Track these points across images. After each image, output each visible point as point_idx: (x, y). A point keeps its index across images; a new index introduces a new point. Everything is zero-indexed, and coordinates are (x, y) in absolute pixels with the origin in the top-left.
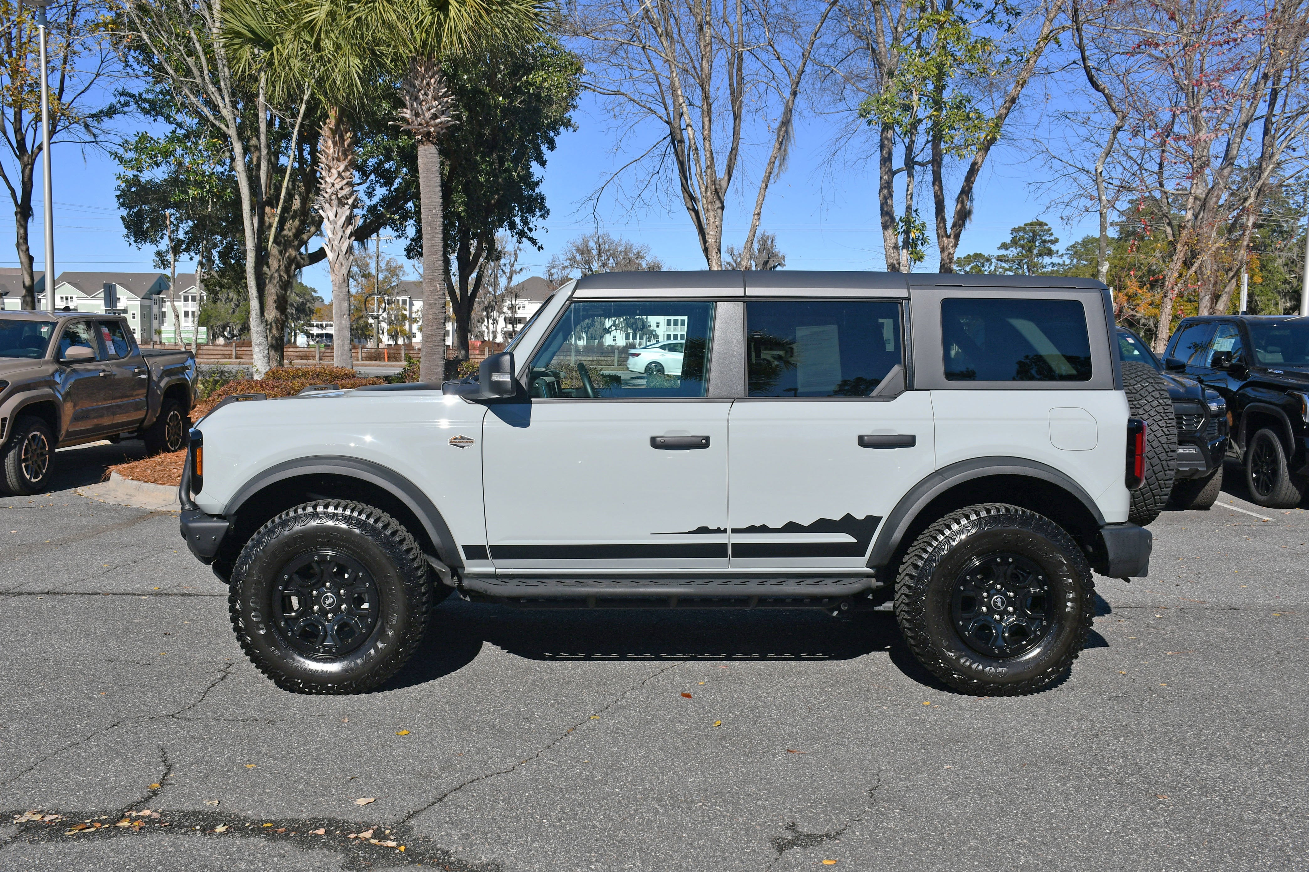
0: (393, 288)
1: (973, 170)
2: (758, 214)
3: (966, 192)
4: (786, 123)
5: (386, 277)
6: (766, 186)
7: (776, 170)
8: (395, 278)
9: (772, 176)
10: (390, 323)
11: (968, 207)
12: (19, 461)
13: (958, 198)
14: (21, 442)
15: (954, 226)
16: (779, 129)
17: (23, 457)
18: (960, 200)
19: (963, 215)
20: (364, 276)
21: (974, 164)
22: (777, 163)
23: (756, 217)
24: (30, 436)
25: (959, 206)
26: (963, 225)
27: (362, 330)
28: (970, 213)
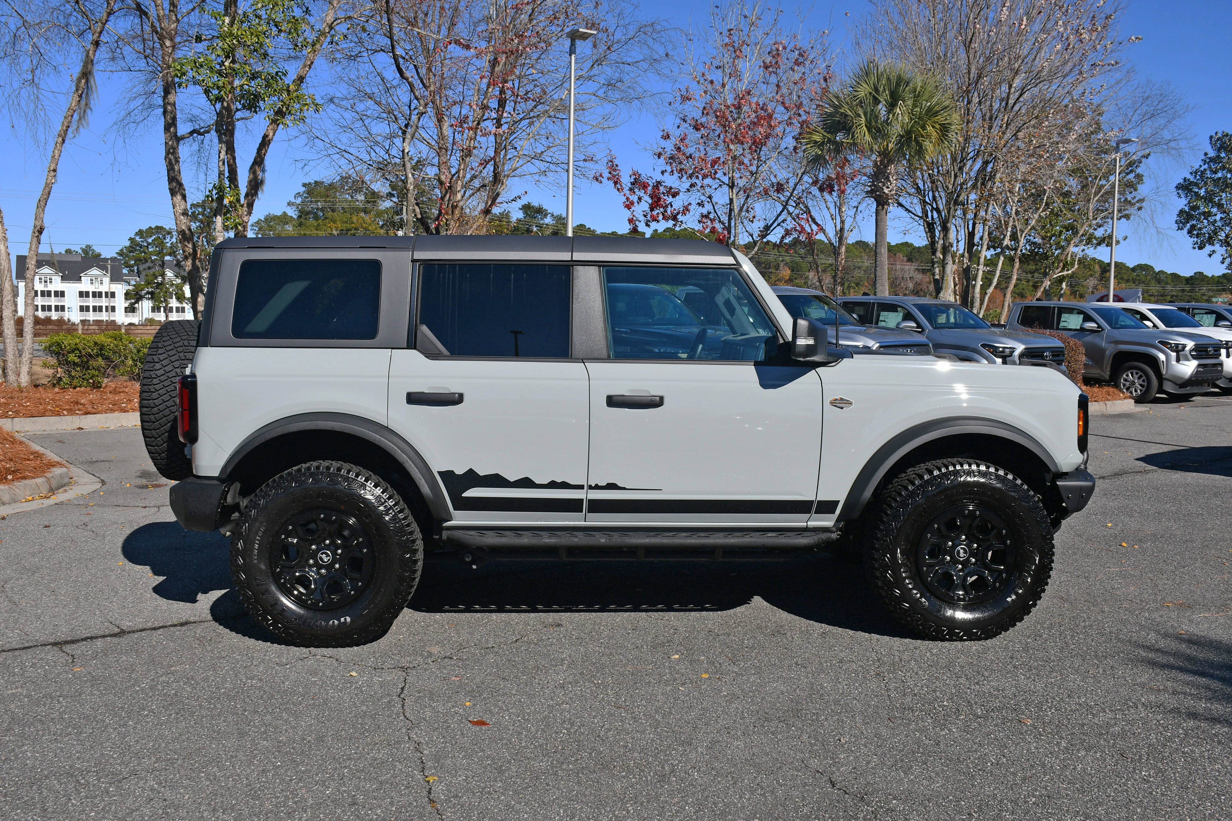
1: (265, 143)
2: (54, 171)
3: (259, 162)
4: (86, 74)
6: (64, 141)
7: (74, 126)
9: (70, 130)
11: (260, 177)
13: (251, 168)
15: (247, 195)
16: (79, 80)
18: (252, 170)
19: (255, 185)
21: (265, 137)
22: (76, 116)
23: (52, 173)
25: (251, 176)
26: (256, 194)
28: (262, 182)
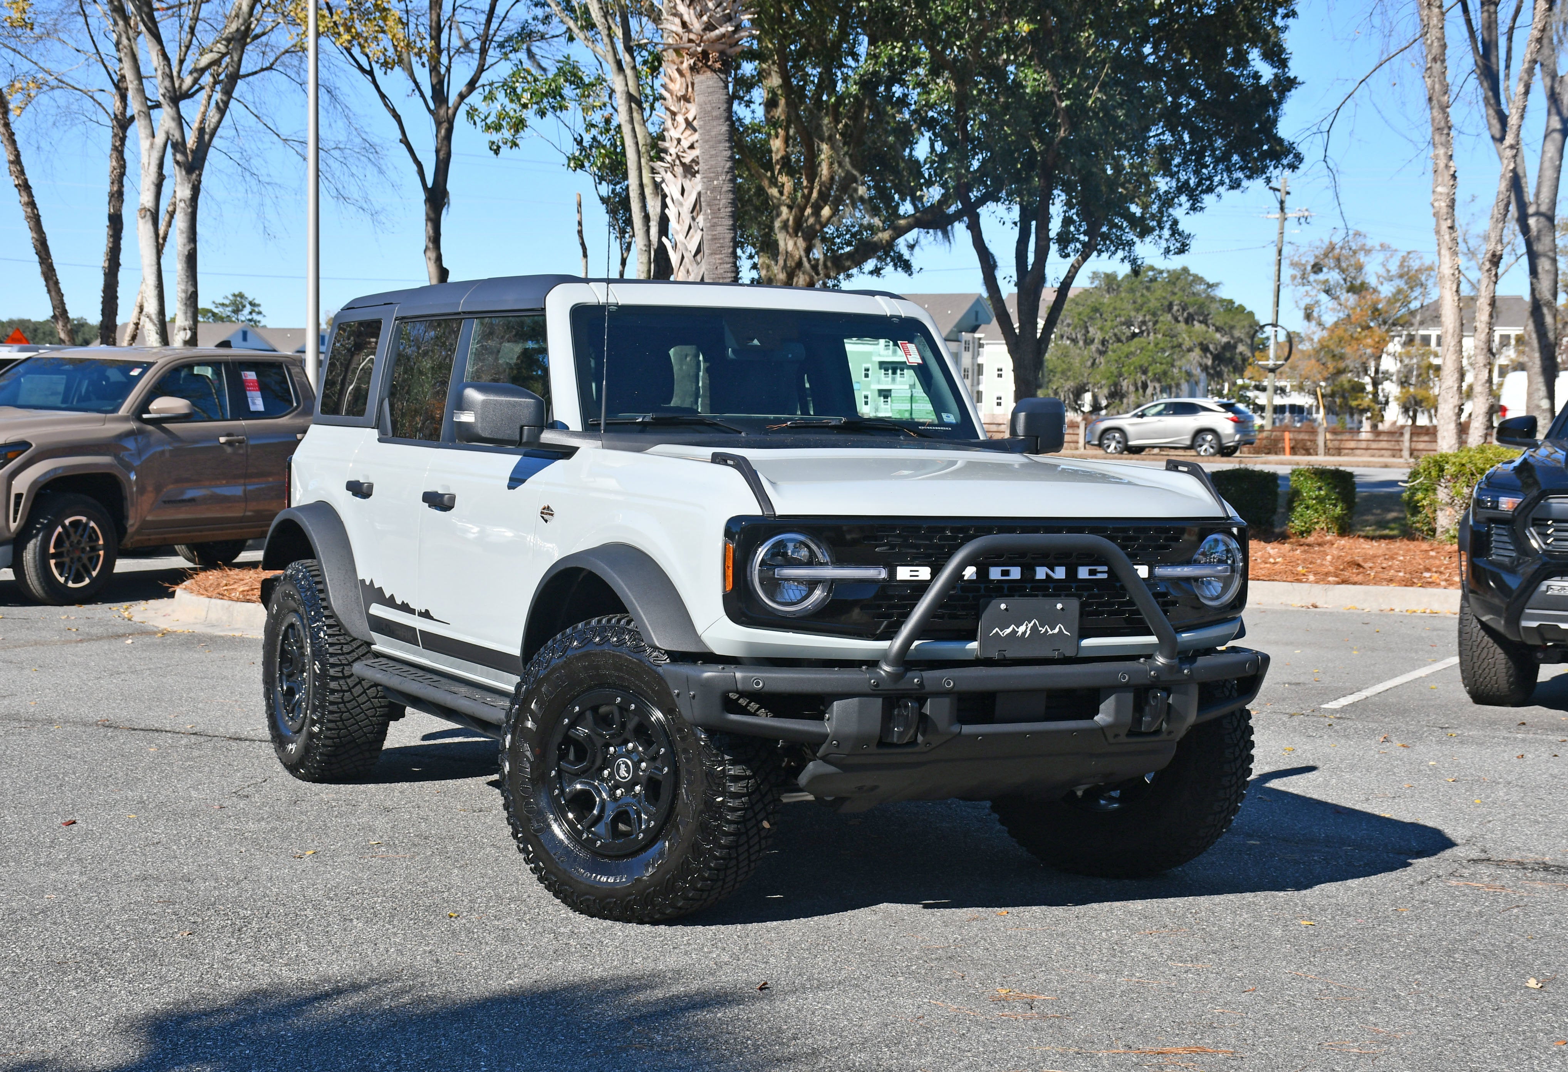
0: (1413, 313)
5: (1399, 291)
8: (1417, 292)
10: (1404, 383)
12: (43, 556)
14: (49, 530)
17: (52, 550)
20: (1352, 289)
24: (67, 522)
27: (1343, 397)
